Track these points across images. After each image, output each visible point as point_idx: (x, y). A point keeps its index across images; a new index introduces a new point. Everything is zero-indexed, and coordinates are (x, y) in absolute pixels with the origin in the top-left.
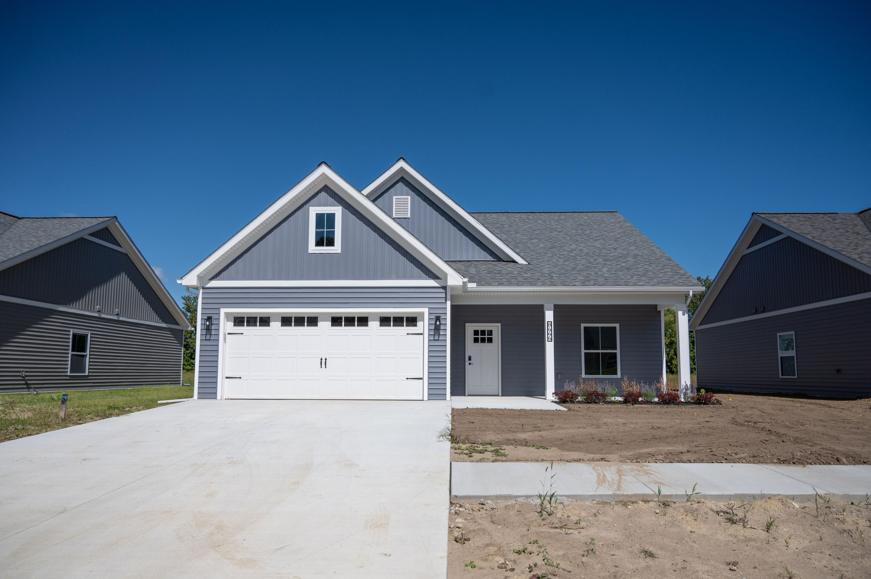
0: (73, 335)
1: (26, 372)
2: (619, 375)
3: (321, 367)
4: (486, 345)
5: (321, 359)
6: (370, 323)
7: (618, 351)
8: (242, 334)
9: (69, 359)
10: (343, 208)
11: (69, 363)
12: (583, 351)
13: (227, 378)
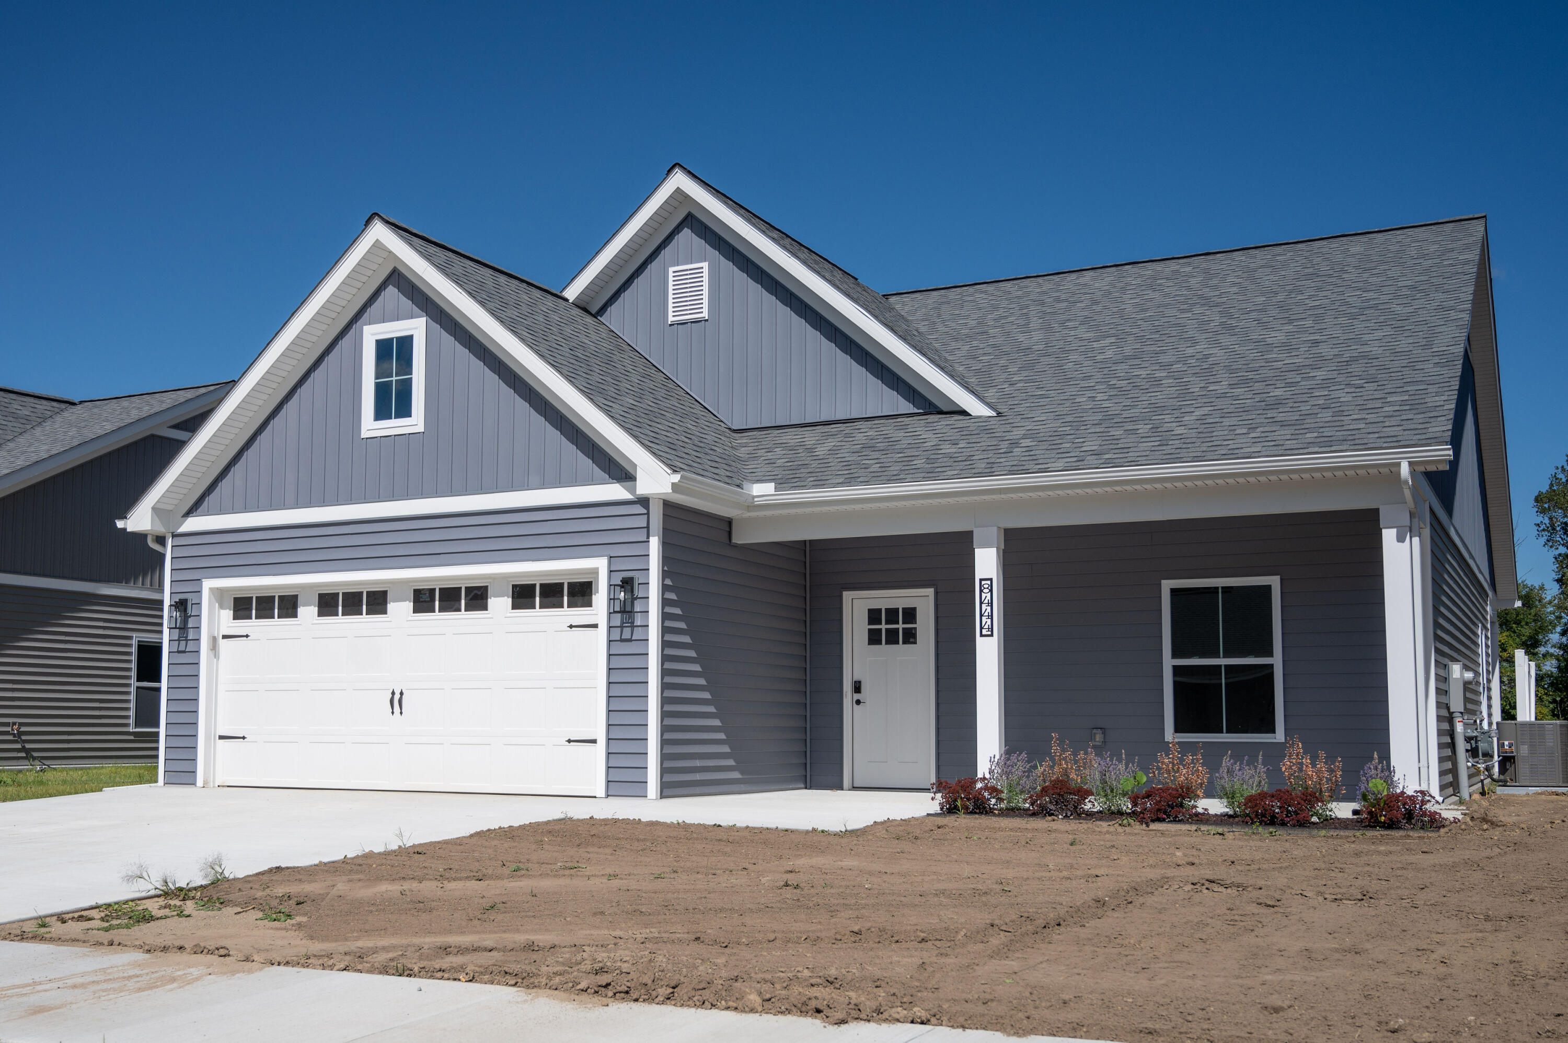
0: (139, 646)
1: (21, 724)
2: (1280, 736)
3: (393, 713)
4: (901, 648)
5: (393, 693)
6: (492, 602)
7: (1277, 660)
8: (247, 636)
9: (132, 697)
10: (429, 320)
11: (132, 705)
12: (1168, 662)
13: (221, 737)
